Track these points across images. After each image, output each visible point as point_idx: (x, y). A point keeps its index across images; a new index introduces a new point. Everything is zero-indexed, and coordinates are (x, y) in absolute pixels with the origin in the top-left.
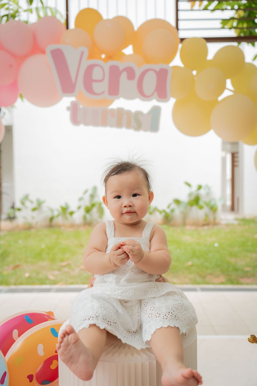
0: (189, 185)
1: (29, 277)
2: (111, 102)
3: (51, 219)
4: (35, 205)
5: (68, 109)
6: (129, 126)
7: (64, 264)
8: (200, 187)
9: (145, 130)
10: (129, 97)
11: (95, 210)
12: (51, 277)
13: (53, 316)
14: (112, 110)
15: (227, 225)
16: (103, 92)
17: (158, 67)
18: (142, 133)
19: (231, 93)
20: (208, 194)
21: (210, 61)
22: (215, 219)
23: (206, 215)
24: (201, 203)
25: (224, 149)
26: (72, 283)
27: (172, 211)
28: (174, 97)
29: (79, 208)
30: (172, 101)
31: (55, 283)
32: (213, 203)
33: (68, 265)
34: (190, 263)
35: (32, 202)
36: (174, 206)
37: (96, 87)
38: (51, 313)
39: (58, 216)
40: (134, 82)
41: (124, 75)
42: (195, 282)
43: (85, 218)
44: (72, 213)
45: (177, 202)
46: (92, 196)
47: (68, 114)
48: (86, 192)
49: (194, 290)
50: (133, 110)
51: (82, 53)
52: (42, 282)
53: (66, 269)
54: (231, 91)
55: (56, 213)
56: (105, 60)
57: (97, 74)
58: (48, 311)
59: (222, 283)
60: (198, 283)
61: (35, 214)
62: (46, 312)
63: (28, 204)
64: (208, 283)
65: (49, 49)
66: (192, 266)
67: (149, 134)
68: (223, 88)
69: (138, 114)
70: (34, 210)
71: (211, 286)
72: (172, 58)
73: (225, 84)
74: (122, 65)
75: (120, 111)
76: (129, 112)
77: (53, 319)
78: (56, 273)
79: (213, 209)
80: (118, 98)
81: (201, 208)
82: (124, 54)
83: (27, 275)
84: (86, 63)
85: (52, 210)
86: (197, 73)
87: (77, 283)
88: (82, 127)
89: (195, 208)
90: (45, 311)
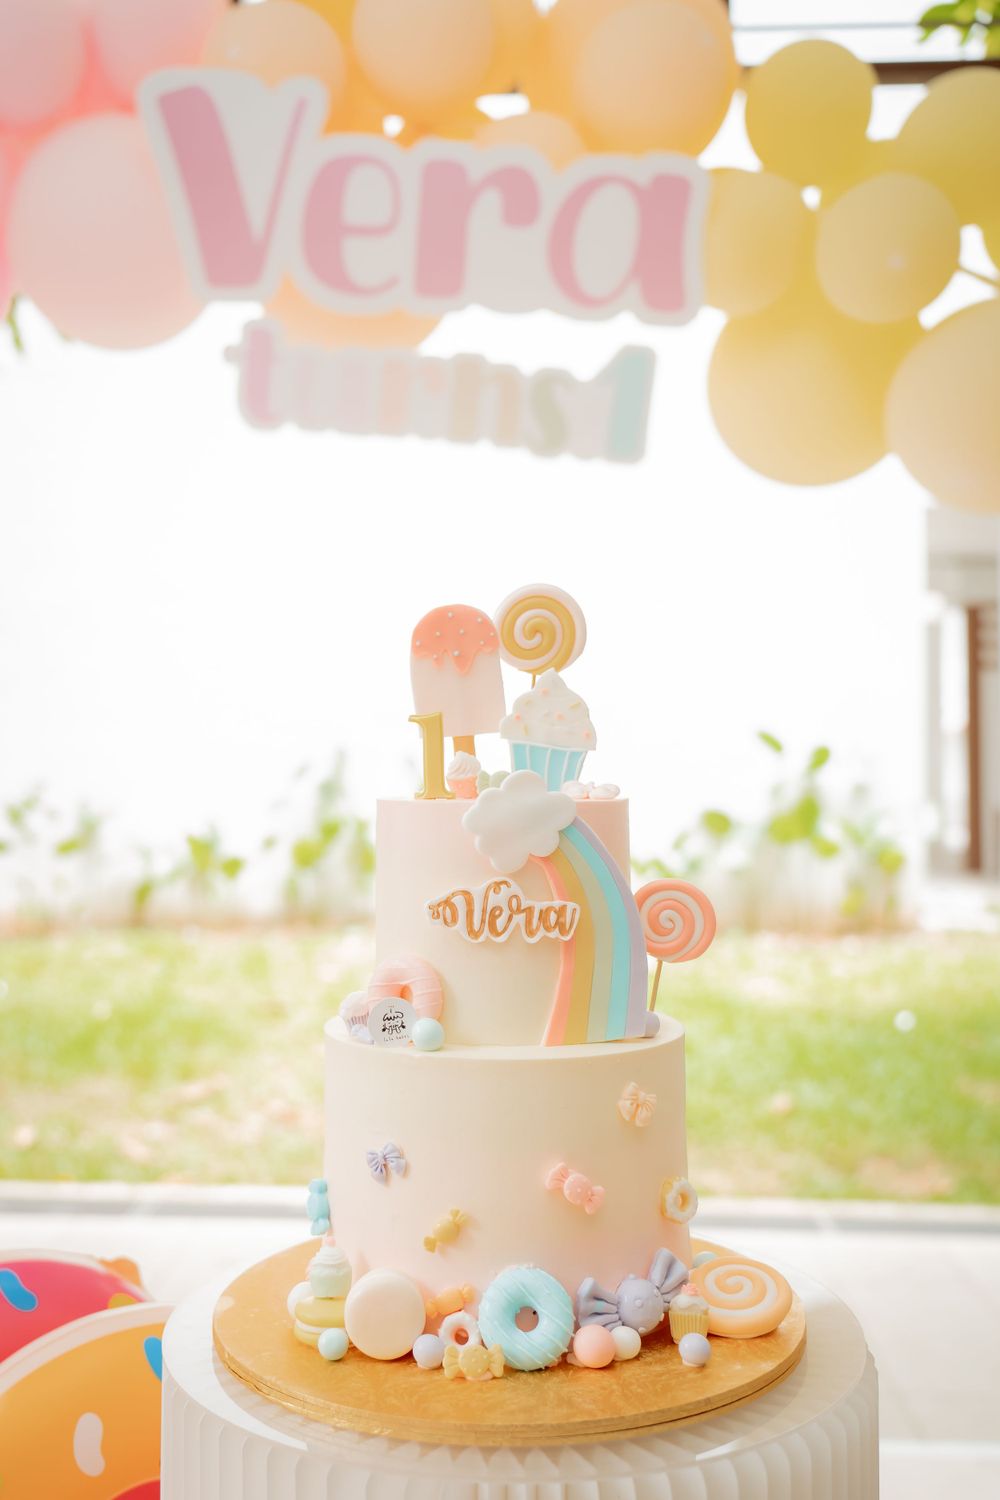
0: (773, 743)
1: (35, 1148)
2: (428, 326)
3: (143, 892)
4: (67, 828)
5: (230, 354)
6: (506, 436)
7: (193, 1090)
8: (821, 757)
9: (584, 454)
10: (509, 301)
11: (337, 857)
12: (137, 1151)
13: (137, 1281)
14: (433, 365)
15: (952, 936)
16: (391, 284)
17: (644, 167)
18: (565, 465)
19: (984, 293)
20: (861, 792)
21: (883, 145)
22: (892, 903)
23: (855, 885)
24: (830, 829)
25: (933, 584)
26: (230, 1179)
27: (694, 866)
28: (717, 305)
29: (269, 843)
30: (709, 323)
31: (150, 1173)
32: (884, 829)
33: (215, 1098)
34: (780, 1102)
35: (53, 815)
36: (697, 845)
37: (361, 258)
38: (128, 1267)
39: (175, 875)
40: (538, 235)
41: (488, 207)
42: (805, 1189)
43: (291, 891)
44: (233, 867)
45: (718, 824)
46: (330, 790)
47: (228, 378)
48: (302, 771)
49: (807, 1225)
50: (529, 364)
51: (301, 107)
52: (94, 1171)
53: (204, 1116)
54: (984, 279)
55: (162, 866)
56: (405, 139)
57: (363, 199)
58: (111, 1256)
59: (939, 1198)
60: (825, 1196)
61: (70, 867)
62: (103, 1262)
63: (36, 821)
64: (870, 1195)
65: (149, 90)
66: (792, 1114)
67: (600, 473)
68: (945, 265)
69: (551, 381)
70: (67, 848)
71: (886, 1211)
72: (707, 128)
73: (954, 247)
74: (477, 159)
75: (469, 369)
76: (507, 376)
77: (139, 1300)
78: (157, 1129)
79: (885, 863)
80: (460, 307)
81: (828, 851)
82: (484, 119)
83: (25, 1135)
84: (317, 150)
85: (146, 854)
86: (825, 202)
87: (253, 1179)
88: (289, 436)
89: (799, 855)
90: (99, 1255)
